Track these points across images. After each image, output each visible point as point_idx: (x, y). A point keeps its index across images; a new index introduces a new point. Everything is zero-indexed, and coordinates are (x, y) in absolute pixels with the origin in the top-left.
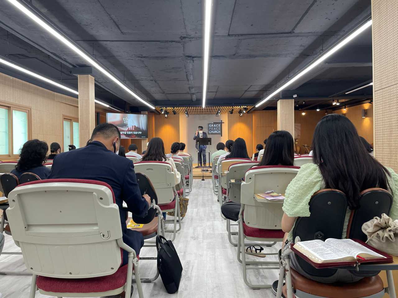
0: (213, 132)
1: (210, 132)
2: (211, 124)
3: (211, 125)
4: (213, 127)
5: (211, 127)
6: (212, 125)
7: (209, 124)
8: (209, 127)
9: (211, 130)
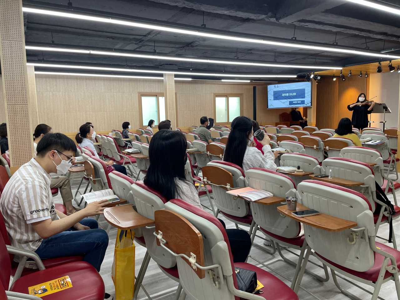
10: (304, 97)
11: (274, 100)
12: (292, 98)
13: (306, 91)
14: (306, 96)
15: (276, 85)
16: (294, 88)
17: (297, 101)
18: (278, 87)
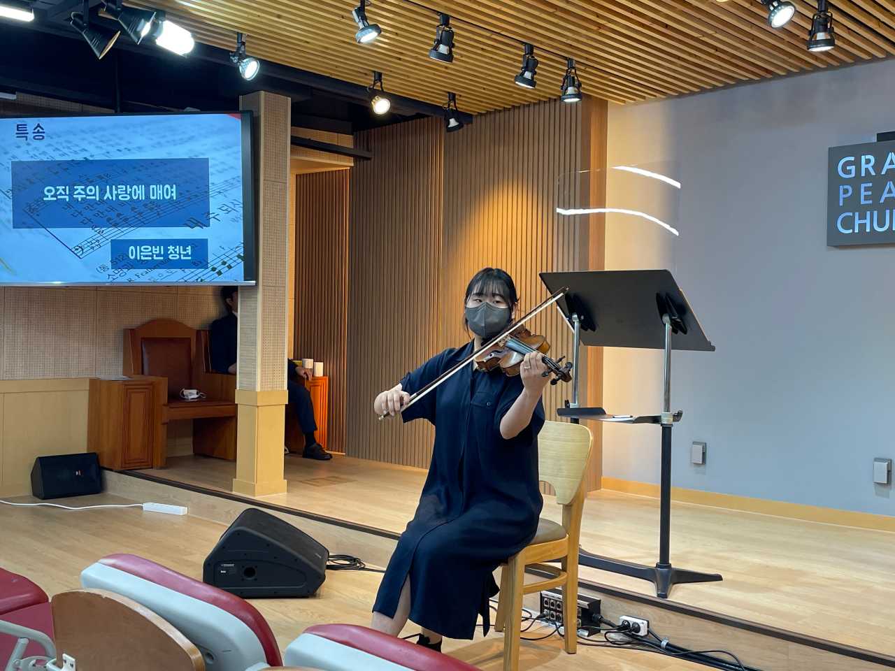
0: (870, 223)
1: (848, 223)
2: (857, 150)
3: (857, 163)
4: (878, 182)
5: (856, 181)
6: (868, 162)
7: (835, 154)
8: (834, 181)
9: (853, 204)
10: (202, 220)
11: (18, 224)
12: (126, 222)
13: (215, 179)
14: (213, 208)
15: (31, 123)
16: (140, 148)
17: (165, 243)
18: (39, 134)
